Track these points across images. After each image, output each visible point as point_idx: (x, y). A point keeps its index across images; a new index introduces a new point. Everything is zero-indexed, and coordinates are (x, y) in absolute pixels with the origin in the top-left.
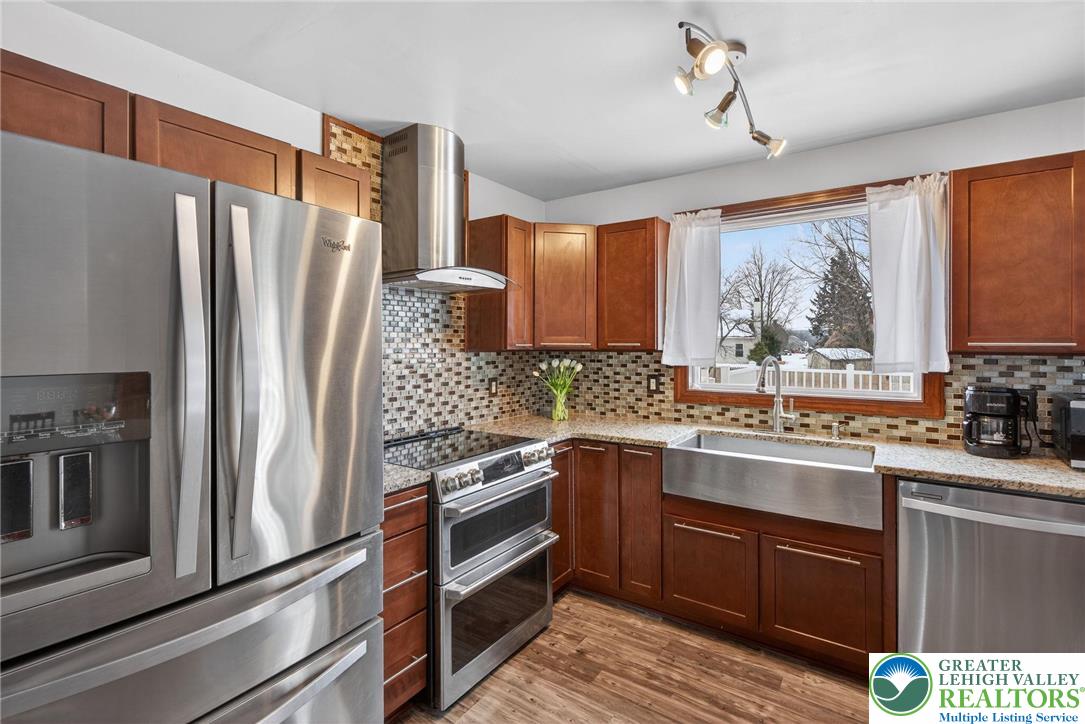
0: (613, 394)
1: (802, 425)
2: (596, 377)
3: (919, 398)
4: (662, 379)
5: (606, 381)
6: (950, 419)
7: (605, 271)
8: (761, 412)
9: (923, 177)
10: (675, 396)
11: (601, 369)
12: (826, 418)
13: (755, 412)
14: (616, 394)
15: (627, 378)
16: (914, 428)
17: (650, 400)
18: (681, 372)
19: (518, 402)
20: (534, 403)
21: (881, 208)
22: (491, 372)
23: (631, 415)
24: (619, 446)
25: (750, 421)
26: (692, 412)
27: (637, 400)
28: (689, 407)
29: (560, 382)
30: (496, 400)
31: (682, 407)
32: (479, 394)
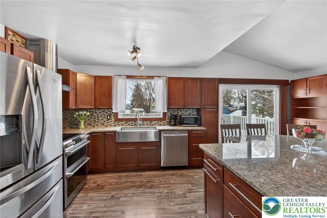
0: (97, 121)
1: (143, 124)
2: (91, 116)
3: (162, 117)
4: (111, 116)
5: (95, 117)
6: (167, 121)
7: (97, 88)
8: (135, 122)
9: (163, 77)
10: (115, 119)
11: (93, 114)
12: (147, 122)
13: (133, 122)
14: (98, 121)
15: (101, 116)
16: (161, 123)
17: (108, 121)
18: (116, 114)
21: (157, 81)
23: (102, 126)
24: (104, 133)
25: (132, 124)
26: (119, 123)
27: (104, 122)
28: (118, 122)
29: (82, 118)
31: (116, 122)
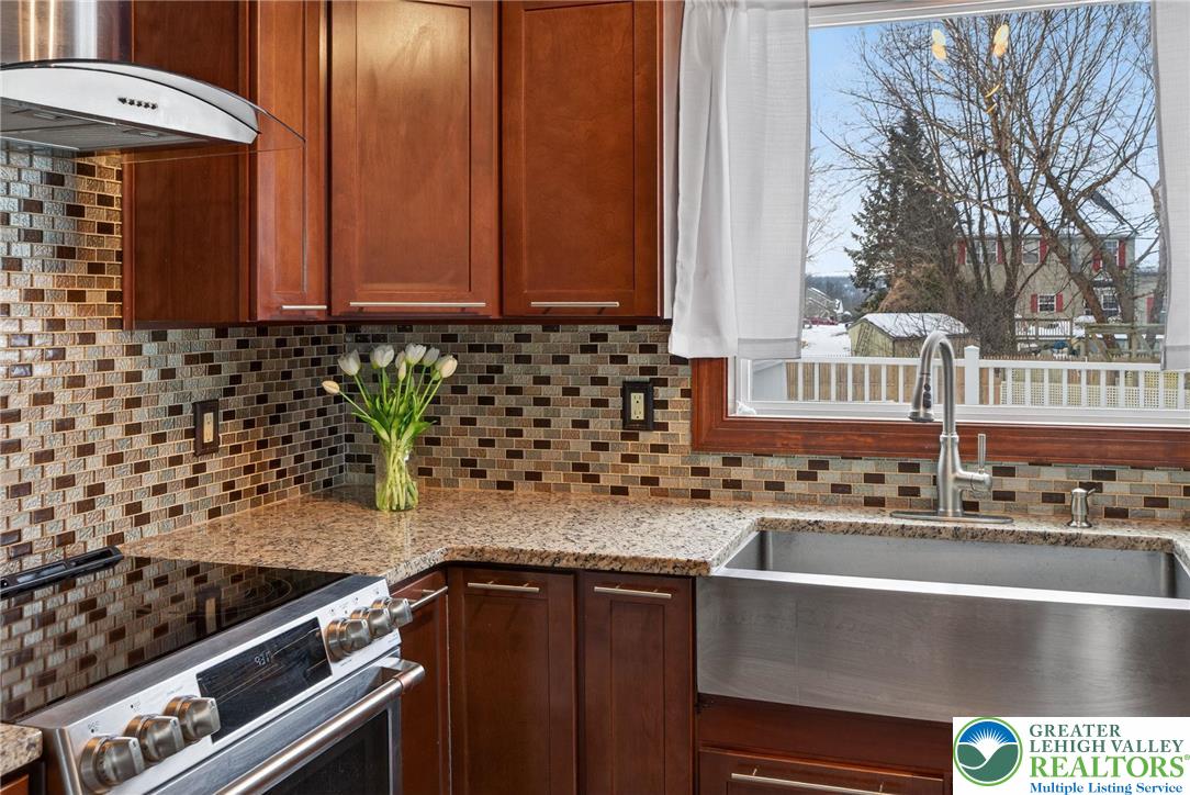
0: (532, 434)
1: (999, 496)
2: (484, 390)
4: (661, 393)
5: (512, 401)
7: (519, 110)
8: (904, 468)
10: (695, 431)
11: (499, 370)
12: (1053, 476)
13: (890, 469)
14: (540, 434)
15: (568, 391)
17: (630, 447)
18: (711, 372)
19: (275, 464)
20: (316, 465)
22: (200, 385)
23: (579, 488)
24: (580, 576)
25: (877, 491)
26: (735, 473)
27: (595, 447)
28: (728, 462)
29: (395, 405)
30: (214, 464)
31: (712, 461)
32: (168, 450)
